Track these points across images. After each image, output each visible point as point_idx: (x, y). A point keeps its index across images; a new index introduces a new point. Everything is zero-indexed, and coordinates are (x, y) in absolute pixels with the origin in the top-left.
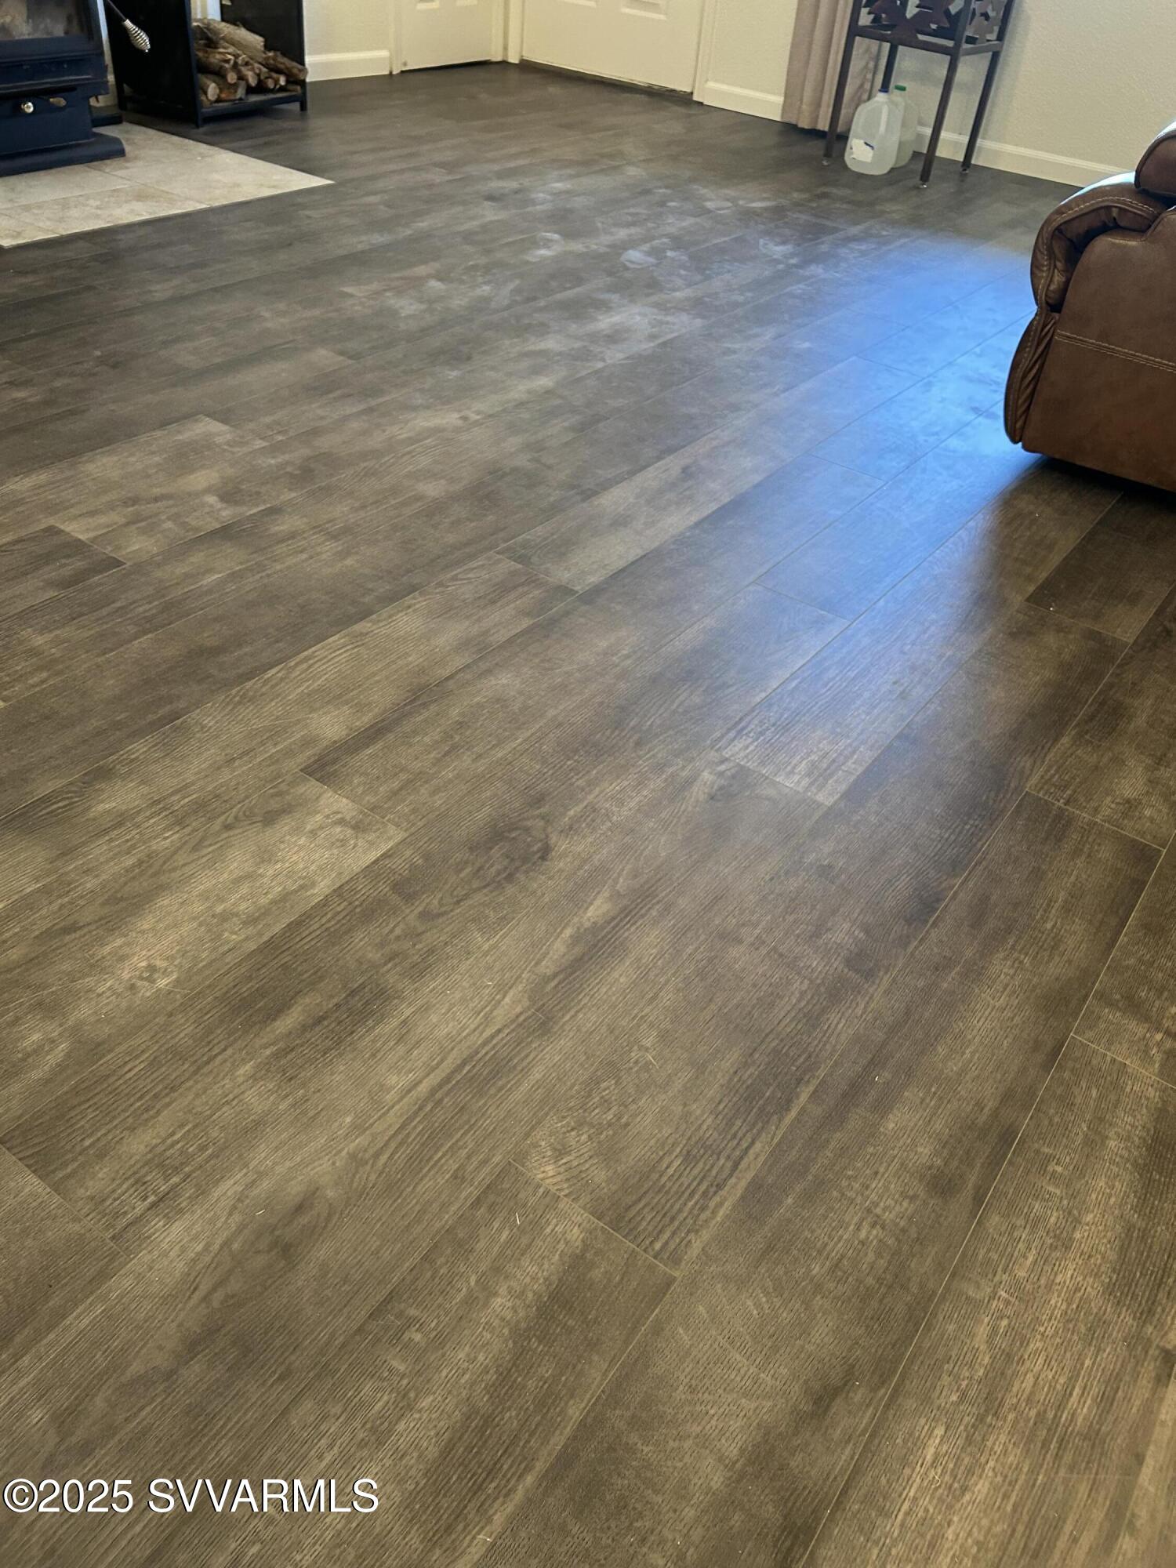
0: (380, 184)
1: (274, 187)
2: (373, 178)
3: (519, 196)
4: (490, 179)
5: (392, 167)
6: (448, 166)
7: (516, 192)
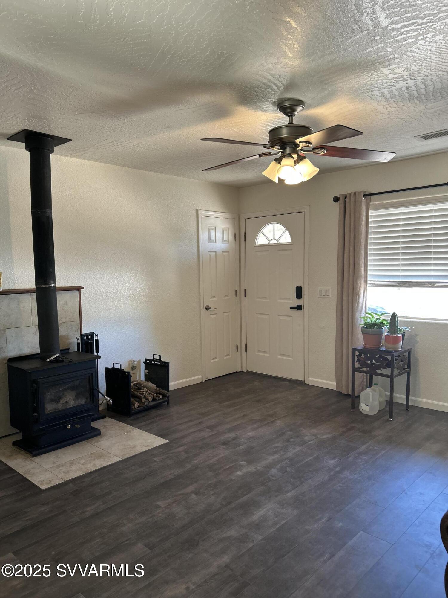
0: (186, 440)
1: (147, 446)
2: (184, 437)
3: (234, 441)
4: (225, 433)
5: (192, 430)
6: (211, 428)
7: (234, 439)
